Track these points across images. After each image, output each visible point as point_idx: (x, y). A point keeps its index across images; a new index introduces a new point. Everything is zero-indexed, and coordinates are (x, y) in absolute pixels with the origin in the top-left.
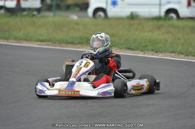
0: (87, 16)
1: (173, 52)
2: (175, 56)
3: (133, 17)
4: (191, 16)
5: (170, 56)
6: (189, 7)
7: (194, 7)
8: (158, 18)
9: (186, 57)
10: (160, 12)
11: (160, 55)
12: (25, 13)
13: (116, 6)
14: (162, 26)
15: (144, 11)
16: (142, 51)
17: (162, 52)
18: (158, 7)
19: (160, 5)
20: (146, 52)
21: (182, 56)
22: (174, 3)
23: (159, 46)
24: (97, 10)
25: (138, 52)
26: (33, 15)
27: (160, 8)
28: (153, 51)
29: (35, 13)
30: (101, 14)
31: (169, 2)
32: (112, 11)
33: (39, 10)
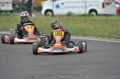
0: (41, 15)
1: (95, 36)
2: (96, 38)
3: (69, 15)
4: (105, 13)
5: (93, 38)
6: (104, 8)
7: (106, 8)
8: (85, 15)
9: (103, 39)
10: (86, 11)
11: (87, 38)
12: (3, 13)
13: (59, 8)
14: (87, 20)
15: (76, 11)
16: (76, 35)
17: (88, 36)
18: (84, 8)
19: (86, 7)
20: (78, 36)
21: (100, 38)
22: (94, 5)
23: (86, 32)
24: (47, 11)
25: (73, 36)
26: (8, 15)
27: (86, 9)
28: (82, 35)
29: (9, 13)
30: (50, 13)
31: (91, 5)
32: (56, 12)
33: (11, 12)
